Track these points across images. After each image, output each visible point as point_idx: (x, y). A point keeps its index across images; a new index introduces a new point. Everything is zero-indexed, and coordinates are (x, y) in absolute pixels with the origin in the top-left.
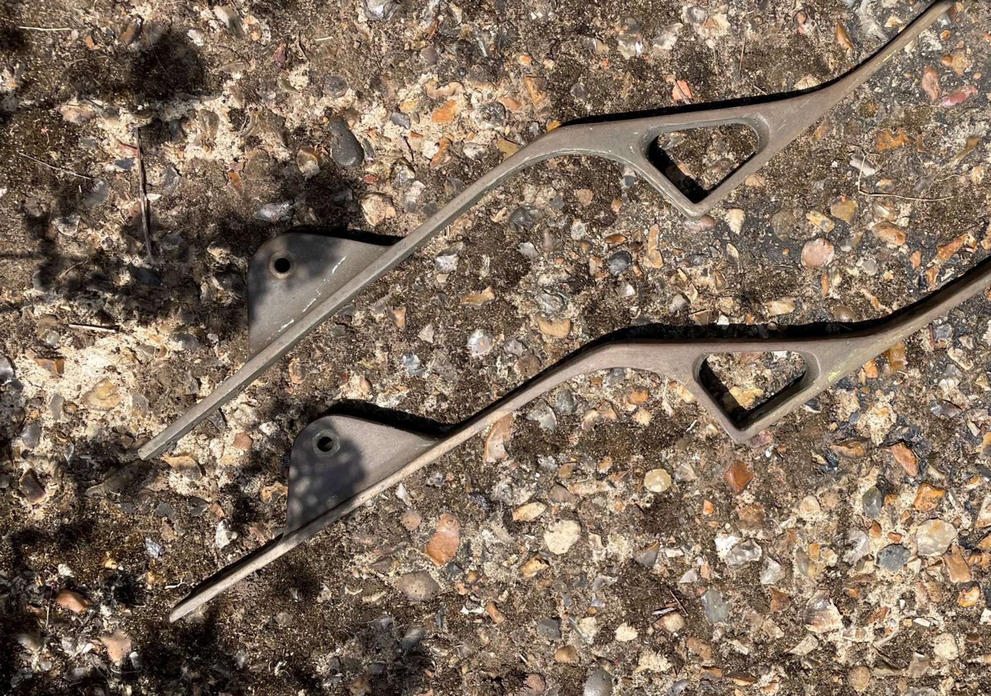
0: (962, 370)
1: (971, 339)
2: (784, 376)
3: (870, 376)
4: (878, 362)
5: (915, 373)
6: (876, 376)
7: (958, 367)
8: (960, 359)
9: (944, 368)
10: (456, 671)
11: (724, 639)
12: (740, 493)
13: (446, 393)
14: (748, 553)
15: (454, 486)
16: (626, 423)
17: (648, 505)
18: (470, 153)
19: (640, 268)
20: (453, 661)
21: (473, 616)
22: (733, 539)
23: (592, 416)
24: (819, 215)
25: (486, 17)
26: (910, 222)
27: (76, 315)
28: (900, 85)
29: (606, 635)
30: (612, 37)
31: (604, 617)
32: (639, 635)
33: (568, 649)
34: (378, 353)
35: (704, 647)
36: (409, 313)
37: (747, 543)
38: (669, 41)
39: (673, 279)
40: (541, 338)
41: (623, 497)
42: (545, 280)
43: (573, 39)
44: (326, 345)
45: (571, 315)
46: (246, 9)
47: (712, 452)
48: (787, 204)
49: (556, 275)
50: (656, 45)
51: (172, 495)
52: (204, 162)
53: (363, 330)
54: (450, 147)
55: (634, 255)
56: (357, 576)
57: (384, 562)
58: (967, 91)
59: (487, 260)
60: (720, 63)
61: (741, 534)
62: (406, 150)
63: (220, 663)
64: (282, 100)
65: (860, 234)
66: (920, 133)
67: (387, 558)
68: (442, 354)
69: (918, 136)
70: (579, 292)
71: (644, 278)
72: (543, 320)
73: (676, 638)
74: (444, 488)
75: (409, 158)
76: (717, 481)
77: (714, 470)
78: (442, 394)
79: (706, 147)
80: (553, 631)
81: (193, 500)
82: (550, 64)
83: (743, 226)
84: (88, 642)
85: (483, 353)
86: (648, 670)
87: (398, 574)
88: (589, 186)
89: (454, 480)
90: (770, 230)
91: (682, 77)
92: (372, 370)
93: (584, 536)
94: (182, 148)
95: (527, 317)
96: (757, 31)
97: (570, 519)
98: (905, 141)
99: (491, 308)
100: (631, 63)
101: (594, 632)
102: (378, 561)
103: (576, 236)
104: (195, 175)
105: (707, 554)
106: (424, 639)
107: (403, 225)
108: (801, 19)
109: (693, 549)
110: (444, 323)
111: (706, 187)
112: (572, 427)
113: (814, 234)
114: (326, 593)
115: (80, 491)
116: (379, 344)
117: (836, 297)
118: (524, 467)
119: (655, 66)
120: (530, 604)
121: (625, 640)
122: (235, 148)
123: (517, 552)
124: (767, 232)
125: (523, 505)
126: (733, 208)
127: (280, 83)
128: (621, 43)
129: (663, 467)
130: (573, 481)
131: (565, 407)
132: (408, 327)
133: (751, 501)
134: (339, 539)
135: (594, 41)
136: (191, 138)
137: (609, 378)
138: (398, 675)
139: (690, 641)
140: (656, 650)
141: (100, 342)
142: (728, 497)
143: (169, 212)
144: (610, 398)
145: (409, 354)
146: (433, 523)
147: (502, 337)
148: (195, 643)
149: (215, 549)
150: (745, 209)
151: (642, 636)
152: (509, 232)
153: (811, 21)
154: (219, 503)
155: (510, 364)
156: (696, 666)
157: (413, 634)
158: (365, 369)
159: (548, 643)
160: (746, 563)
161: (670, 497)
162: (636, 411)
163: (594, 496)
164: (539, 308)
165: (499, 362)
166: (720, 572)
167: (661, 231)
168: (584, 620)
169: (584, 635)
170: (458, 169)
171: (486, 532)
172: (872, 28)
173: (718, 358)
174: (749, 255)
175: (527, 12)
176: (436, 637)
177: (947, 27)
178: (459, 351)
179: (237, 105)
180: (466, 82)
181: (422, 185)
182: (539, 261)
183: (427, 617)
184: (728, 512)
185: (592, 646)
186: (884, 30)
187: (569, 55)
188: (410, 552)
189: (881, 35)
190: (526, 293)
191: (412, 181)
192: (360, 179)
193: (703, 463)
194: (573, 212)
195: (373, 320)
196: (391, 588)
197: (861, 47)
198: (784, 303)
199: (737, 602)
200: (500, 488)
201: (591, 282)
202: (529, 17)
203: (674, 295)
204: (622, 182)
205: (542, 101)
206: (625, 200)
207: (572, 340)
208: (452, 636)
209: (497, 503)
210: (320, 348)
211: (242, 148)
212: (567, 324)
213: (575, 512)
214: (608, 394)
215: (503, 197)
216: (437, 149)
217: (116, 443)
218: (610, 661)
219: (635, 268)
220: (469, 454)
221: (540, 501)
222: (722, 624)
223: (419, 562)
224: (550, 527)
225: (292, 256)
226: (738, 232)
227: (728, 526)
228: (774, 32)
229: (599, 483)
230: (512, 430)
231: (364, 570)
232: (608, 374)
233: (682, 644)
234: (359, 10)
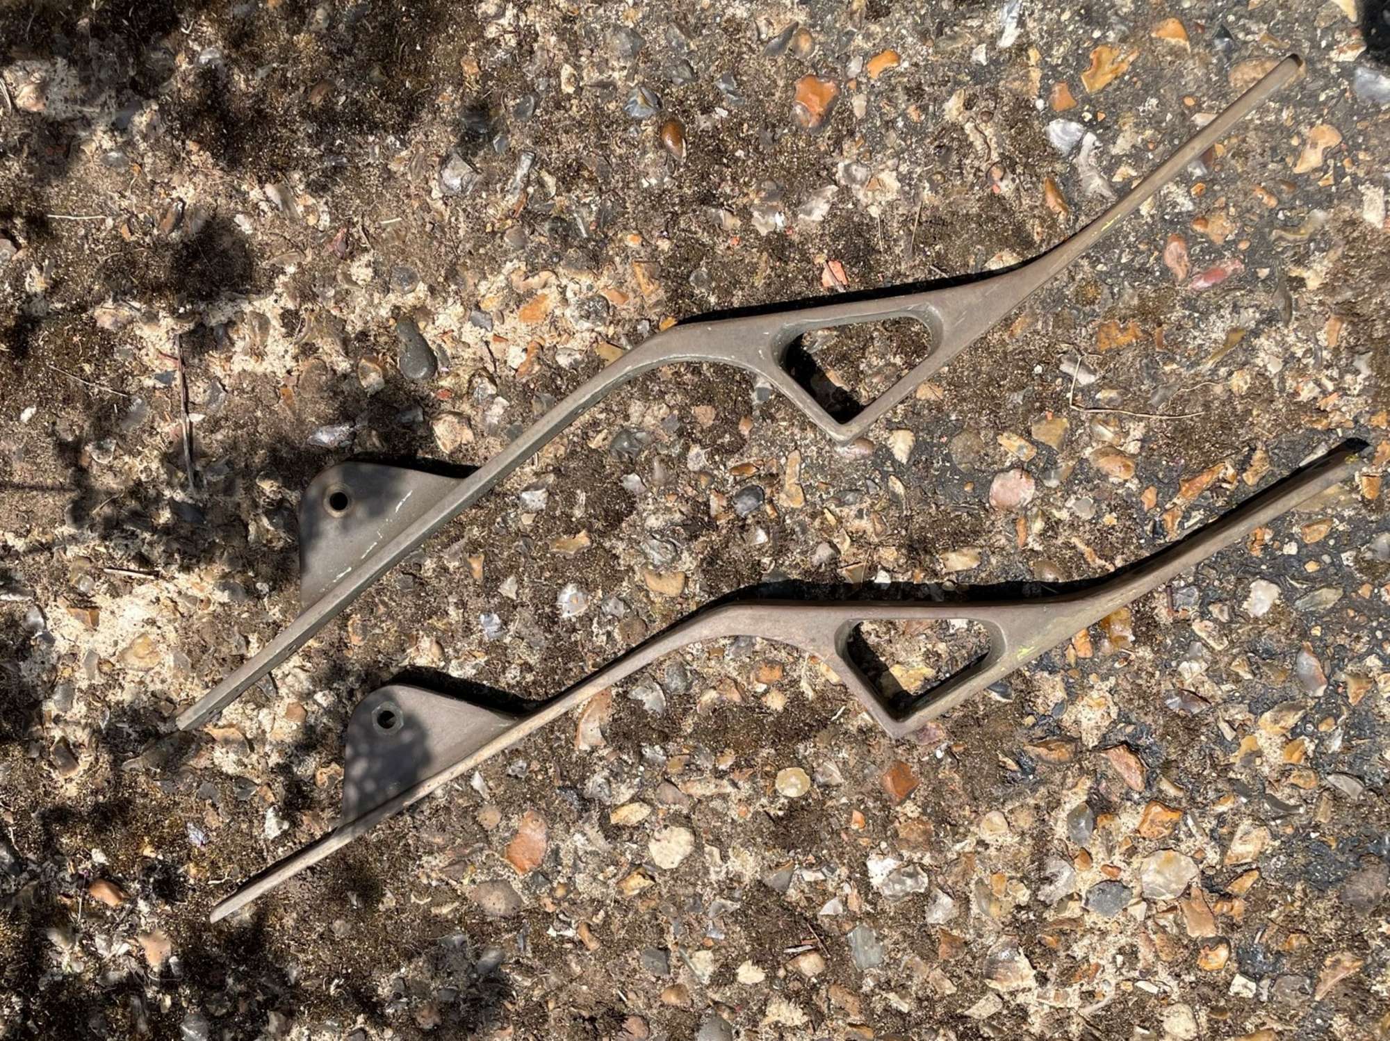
0: (1211, 650)
1: (1226, 608)
2: (964, 652)
3: (1081, 655)
4: (1093, 636)
5: (1145, 652)
6: (1089, 655)
7: (1206, 645)
8: (1210, 635)
9: (1186, 647)
10: (540, 1005)
11: (877, 990)
12: (901, 803)
13: (531, 662)
14: (909, 882)
15: (540, 777)
16: (753, 707)
17: (781, 813)
18: (563, 361)
19: (775, 508)
20: (537, 994)
21: (562, 940)
22: (891, 863)
23: (710, 696)
24: (1015, 438)
25: (586, 186)
26: (1142, 448)
27: (112, 558)
28: (1133, 260)
29: (725, 974)
30: (745, 206)
31: (723, 951)
32: (767, 977)
33: (678, 989)
34: (452, 611)
35: (850, 999)
36: (488, 562)
37: (910, 869)
38: (819, 209)
39: (817, 523)
40: (647, 596)
41: (748, 801)
42: (653, 522)
43: (694, 211)
44: (391, 599)
45: (686, 567)
46: (302, 187)
47: (865, 748)
48: (972, 423)
49: (667, 517)
50: (801, 216)
51: (216, 773)
52: (253, 375)
53: (434, 582)
54: (540, 353)
55: (768, 491)
56: (425, 881)
57: (457, 867)
58: (1230, 266)
59: (582, 497)
60: (886, 236)
61: (901, 857)
62: (487, 358)
63: (269, 976)
64: (342, 298)
65: (1071, 463)
66: (1160, 325)
67: (461, 862)
68: (527, 614)
69: (1158, 330)
70: (696, 537)
71: (780, 520)
72: (650, 572)
73: (815, 985)
74: (528, 780)
75: (491, 368)
76: (870, 786)
77: (866, 771)
78: (526, 663)
79: (864, 349)
80: (660, 965)
81: (240, 780)
82: (665, 245)
83: (912, 453)
84: (124, 942)
85: (576, 613)
86: (778, 1022)
87: (473, 881)
88: (710, 401)
89: (540, 770)
90: (947, 458)
91: (836, 256)
92: (444, 632)
93: (698, 848)
94: (229, 359)
95: (630, 569)
96: (937, 193)
97: (682, 825)
98: (1137, 337)
99: (586, 557)
100: (768, 240)
101: (711, 969)
102: (451, 864)
103: (693, 466)
104: (243, 391)
105: (856, 880)
106: (503, 963)
107: (482, 452)
108: (997, 173)
109: (838, 872)
110: (529, 577)
111: (863, 401)
112: (685, 711)
113: (1008, 464)
114: (389, 901)
115: (116, 764)
116: (453, 599)
117: (1038, 548)
118: (625, 757)
119: (801, 243)
120: (631, 928)
121: (750, 983)
122: (288, 357)
123: (616, 864)
124: (943, 461)
125: (623, 805)
126: (898, 429)
127: (339, 278)
128: (756, 214)
129: (800, 765)
130: (686, 778)
131: (676, 683)
132: (486, 579)
133: (916, 815)
134: (404, 837)
135: (722, 213)
136: (239, 346)
137: (733, 649)
138: (472, 1005)
139: (832, 989)
140: (788, 998)
141: (138, 590)
142: (886, 807)
143: (213, 436)
144: (734, 674)
145: (488, 613)
146: (515, 822)
147: (600, 593)
148: (241, 951)
149: (265, 840)
150: (915, 430)
151: (771, 979)
152: (609, 461)
153: (1011, 176)
154: (269, 785)
155: (609, 628)
156: (840, 1022)
157: (490, 957)
158: (434, 629)
159: (654, 980)
160: (907, 894)
161: (809, 805)
162: (766, 692)
163: (711, 798)
164: (646, 558)
165: (595, 624)
166: (874, 904)
167: (803, 460)
168: (698, 954)
169: (698, 973)
170: (548, 382)
171: (578, 836)
172: (1095, 184)
173: (875, 626)
174: (918, 490)
175: (637, 178)
176: (517, 962)
177: (1201, 179)
178: (547, 610)
179: (291, 306)
180: (561, 270)
181: (505, 403)
182: (646, 498)
183: (507, 936)
184: (885, 827)
185: (708, 987)
186: (1111, 185)
187: (690, 231)
188: (488, 856)
189: (1107, 193)
190: (630, 539)
191: (493, 397)
192: (433, 395)
193: (852, 763)
194: (689, 435)
195: (446, 570)
196: (465, 899)
197: (1080, 209)
198: (965, 555)
199: (895, 943)
200: (594, 784)
201: (712, 525)
202: (639, 185)
203: (818, 543)
204: (754, 396)
205: (655, 293)
206: (757, 419)
207: (687, 599)
208: (537, 963)
209: (591, 800)
210: (385, 604)
211: (296, 358)
212: (681, 578)
213: (688, 817)
214: (731, 669)
215: (603, 416)
216: (524, 356)
217: (155, 710)
218: (730, 1008)
219: (768, 508)
220: (558, 739)
221: (644, 801)
222: (875, 971)
223: (499, 869)
224: (656, 834)
225: (350, 490)
226: (904, 461)
227: (884, 845)
228: (959, 193)
229: (718, 781)
230: (611, 711)
231: (433, 875)
232: (732, 644)
233: (823, 993)
234: (433, 184)
